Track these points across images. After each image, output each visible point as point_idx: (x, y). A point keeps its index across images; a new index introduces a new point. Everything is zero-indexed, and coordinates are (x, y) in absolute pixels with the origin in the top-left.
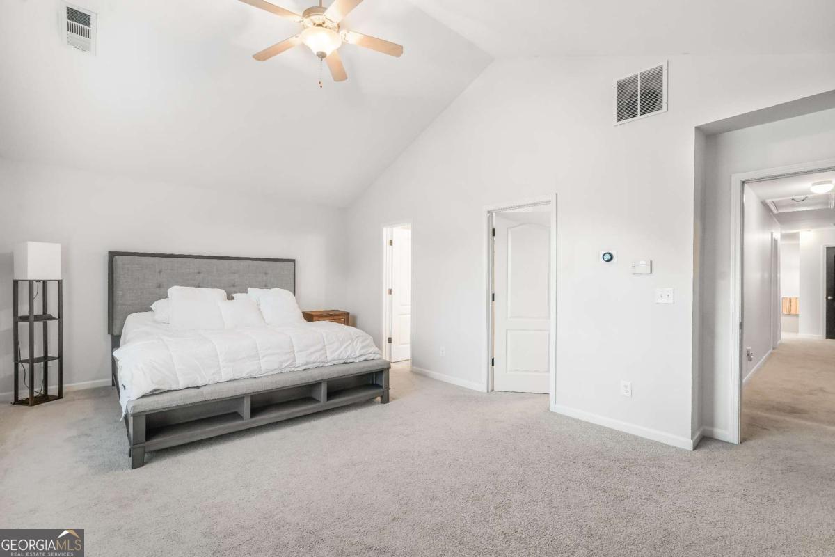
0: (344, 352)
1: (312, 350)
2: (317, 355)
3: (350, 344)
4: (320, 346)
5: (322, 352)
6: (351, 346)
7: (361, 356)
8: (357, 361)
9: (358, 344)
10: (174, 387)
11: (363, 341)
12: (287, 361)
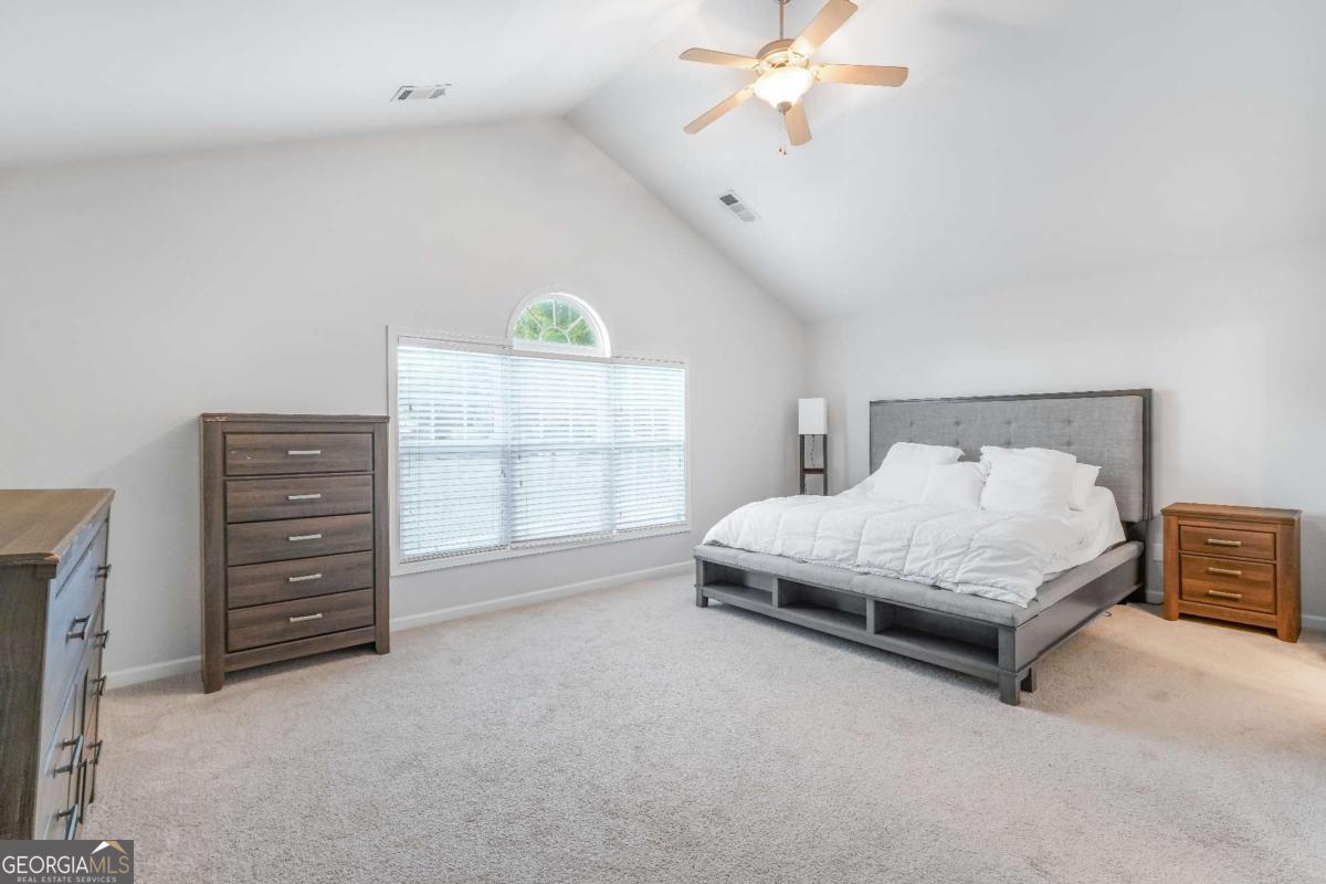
0: (932, 566)
1: (884, 546)
2: (889, 556)
3: (957, 555)
4: (898, 545)
5: (902, 553)
6: (956, 559)
7: (966, 583)
8: (958, 590)
9: (977, 559)
10: (731, 545)
11: (992, 559)
12: (844, 552)
